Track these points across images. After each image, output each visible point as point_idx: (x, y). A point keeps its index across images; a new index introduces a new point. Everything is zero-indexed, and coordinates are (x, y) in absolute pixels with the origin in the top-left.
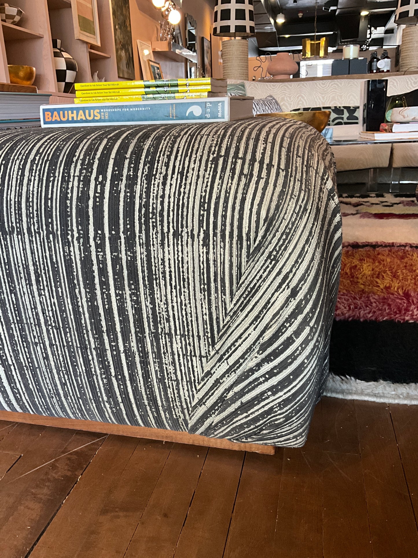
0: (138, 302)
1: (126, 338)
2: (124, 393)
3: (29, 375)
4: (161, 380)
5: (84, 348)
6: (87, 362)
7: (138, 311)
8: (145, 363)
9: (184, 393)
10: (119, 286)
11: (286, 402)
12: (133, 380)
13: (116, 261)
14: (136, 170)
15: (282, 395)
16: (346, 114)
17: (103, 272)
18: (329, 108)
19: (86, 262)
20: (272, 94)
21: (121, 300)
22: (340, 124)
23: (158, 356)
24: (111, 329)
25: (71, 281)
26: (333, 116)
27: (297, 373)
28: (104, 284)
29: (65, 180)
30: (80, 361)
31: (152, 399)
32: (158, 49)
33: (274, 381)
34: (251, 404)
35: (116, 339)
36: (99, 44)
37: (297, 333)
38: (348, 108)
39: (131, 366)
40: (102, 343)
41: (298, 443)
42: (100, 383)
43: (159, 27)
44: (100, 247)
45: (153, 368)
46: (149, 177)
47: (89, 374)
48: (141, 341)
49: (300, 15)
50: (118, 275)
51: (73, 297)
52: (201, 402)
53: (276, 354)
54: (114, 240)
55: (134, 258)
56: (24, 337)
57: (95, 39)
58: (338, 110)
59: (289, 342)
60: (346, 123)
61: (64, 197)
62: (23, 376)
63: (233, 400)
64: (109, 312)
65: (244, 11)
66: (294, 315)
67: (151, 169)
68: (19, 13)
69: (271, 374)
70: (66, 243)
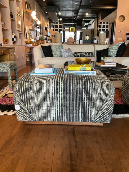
0: (89, 103)
1: (86, 108)
2: (84, 117)
3: (68, 115)
4: (90, 114)
5: (79, 110)
6: (79, 112)
7: (89, 104)
8: (88, 112)
9: (94, 116)
10: (87, 101)
11: (109, 116)
12: (86, 114)
13: (87, 97)
14: (90, 85)
15: (109, 115)
16: (88, 54)
17: (84, 99)
18: (83, 52)
19: (82, 97)
20: (70, 48)
21: (87, 103)
22: (86, 56)
23: (91, 111)
24: (84, 107)
25: (79, 100)
26: (85, 54)
27: (111, 112)
28: (84, 100)
29: (80, 86)
30: (78, 112)
31: (88, 117)
32: (30, 28)
33: (108, 113)
34: (104, 117)
35: (84, 109)
36: (21, 31)
37: (111, 107)
38: (88, 52)
39: (86, 112)
40: (82, 109)
41: (109, 122)
42: (80, 115)
43: (30, 22)
44: (85, 95)
45: (90, 112)
46: (92, 86)
47: (79, 114)
48: (88, 108)
49: (66, 18)
50: (87, 99)
51: (79, 102)
52: (97, 117)
53: (108, 109)
54: (87, 94)
55: (90, 97)
56: (69, 109)
57: (20, 29)
58: (85, 53)
59: (110, 108)
60: (88, 56)
61: (80, 88)
62: (67, 115)
63: (102, 117)
64: (84, 105)
65: (61, 26)
66: (111, 104)
67: (92, 85)
68: (4, 24)
69: (107, 112)
70: (79, 95)
